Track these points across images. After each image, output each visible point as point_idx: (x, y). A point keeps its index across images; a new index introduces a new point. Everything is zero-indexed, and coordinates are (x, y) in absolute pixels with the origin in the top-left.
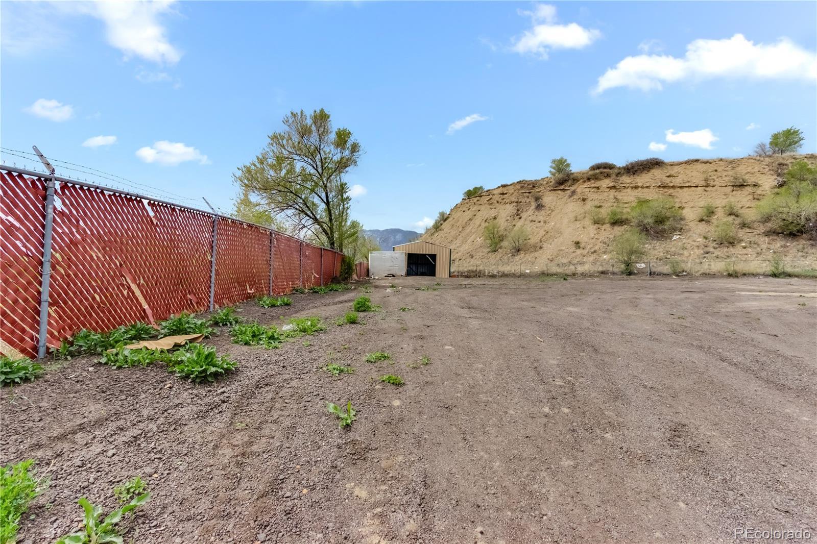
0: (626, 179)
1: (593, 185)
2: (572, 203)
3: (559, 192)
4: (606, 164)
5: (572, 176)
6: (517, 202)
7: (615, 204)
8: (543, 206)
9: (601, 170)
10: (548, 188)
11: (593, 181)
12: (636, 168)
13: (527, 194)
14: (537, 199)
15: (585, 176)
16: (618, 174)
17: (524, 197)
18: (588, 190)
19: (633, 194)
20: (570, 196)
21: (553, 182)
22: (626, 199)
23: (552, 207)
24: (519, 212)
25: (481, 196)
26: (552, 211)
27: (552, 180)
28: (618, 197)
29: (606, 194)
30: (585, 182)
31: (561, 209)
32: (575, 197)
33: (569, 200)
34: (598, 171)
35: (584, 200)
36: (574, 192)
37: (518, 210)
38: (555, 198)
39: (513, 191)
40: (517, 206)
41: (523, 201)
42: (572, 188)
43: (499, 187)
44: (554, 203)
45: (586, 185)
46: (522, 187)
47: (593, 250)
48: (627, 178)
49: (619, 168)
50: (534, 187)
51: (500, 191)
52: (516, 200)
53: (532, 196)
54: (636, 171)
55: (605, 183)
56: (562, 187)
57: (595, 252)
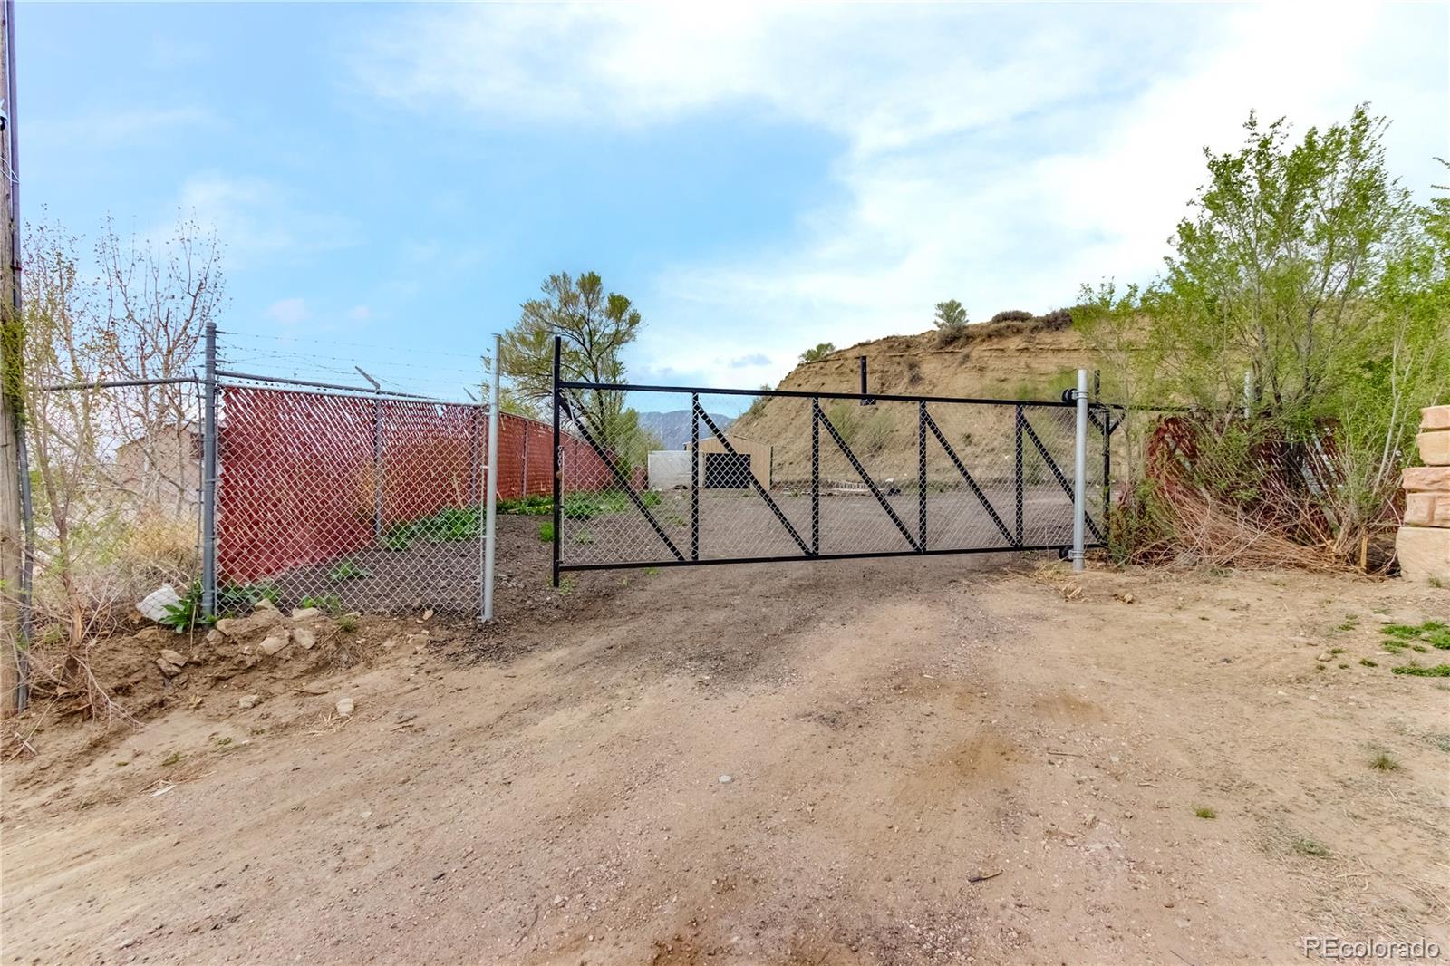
0: (1046, 338)
1: (995, 347)
2: (964, 375)
3: (947, 356)
4: (1017, 312)
5: (965, 332)
6: (882, 372)
7: (1027, 377)
8: (921, 379)
9: (1009, 322)
10: (930, 350)
11: (995, 340)
12: (1059, 321)
13: (898, 359)
14: (912, 366)
15: (985, 331)
16: (1035, 329)
17: (892, 364)
18: (987, 354)
19: (1055, 360)
20: (962, 363)
21: (937, 340)
22: (1043, 368)
23: (934, 381)
24: (885, 388)
25: (827, 361)
26: (934, 387)
27: (936, 336)
28: (1033, 365)
29: (1014, 360)
30: (984, 340)
31: (948, 384)
32: (969, 364)
33: (959, 370)
34: (1003, 324)
35: (981, 369)
36: (967, 357)
37: (883, 385)
38: (939, 367)
39: (875, 354)
40: (881, 379)
41: (892, 369)
42: (965, 351)
43: (855, 347)
44: (938, 374)
45: (985, 346)
46: (891, 347)
47: (988, 448)
48: (1047, 335)
49: (1037, 319)
50: (908, 347)
51: (856, 353)
52: (880, 368)
53: (904, 362)
54: (1060, 325)
55: (1014, 343)
56: (950, 349)
57: (993, 450)
